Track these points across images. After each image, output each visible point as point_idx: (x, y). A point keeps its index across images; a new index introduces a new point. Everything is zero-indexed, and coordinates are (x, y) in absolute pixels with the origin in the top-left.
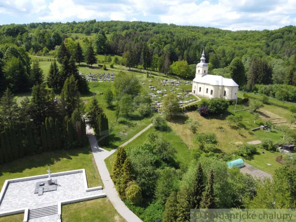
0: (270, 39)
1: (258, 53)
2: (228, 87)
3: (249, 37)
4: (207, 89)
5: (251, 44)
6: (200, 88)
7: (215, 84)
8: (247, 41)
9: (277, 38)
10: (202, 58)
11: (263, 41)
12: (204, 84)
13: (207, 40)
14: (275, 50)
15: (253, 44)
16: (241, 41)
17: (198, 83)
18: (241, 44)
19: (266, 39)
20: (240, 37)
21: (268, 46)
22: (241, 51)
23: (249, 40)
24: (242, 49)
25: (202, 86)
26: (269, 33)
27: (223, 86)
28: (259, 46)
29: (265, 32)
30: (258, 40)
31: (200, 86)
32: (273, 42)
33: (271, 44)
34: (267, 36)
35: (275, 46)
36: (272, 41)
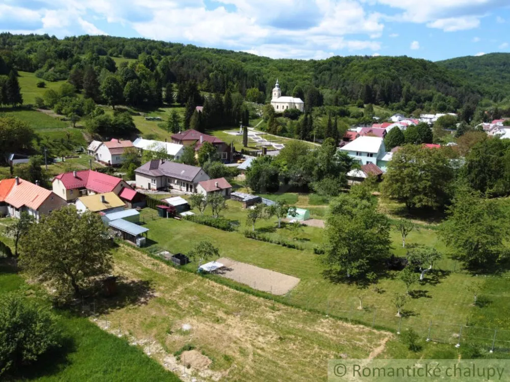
0: (318, 72)
1: (309, 85)
2: (298, 103)
3: (296, 68)
4: (283, 106)
5: (299, 76)
6: (278, 106)
7: (289, 101)
8: (295, 73)
9: (325, 70)
10: (277, 84)
11: (311, 73)
12: (280, 102)
13: (252, 70)
14: (324, 82)
15: (301, 76)
16: (288, 72)
17: (275, 102)
18: (289, 75)
19: (313, 71)
20: (286, 67)
21: (317, 78)
22: (291, 82)
23: (296, 71)
24: (292, 81)
25: (279, 105)
26: (316, 64)
27: (294, 103)
28: (307, 79)
29: (312, 62)
30: (306, 71)
31: (277, 104)
32: (321, 75)
33: (319, 77)
34: (314, 67)
35: (323, 79)
36: (320, 73)
